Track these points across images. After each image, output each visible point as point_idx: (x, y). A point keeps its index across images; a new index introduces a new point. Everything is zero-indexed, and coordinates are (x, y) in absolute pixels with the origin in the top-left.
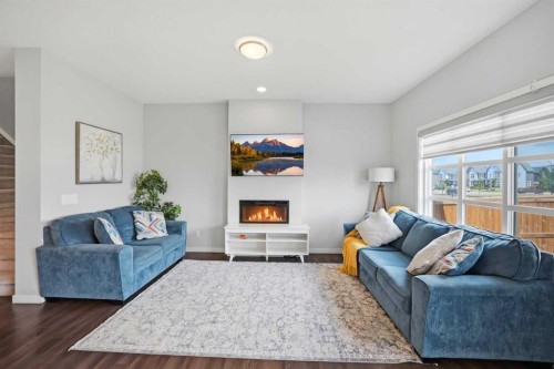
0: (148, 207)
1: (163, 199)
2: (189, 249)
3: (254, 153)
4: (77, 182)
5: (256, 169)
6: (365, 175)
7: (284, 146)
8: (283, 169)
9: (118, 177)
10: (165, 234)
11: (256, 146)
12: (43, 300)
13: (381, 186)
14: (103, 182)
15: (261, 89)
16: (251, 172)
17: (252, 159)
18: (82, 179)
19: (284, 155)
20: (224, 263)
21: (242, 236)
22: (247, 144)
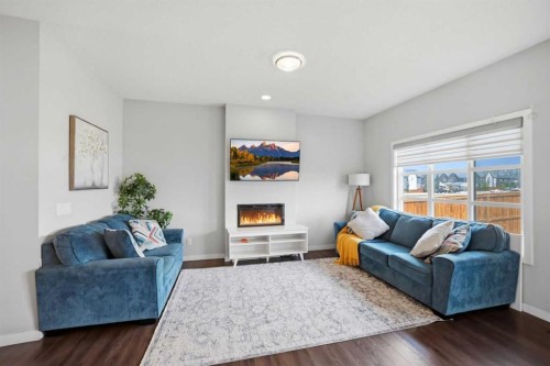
2: (186, 259)
3: (251, 157)
4: (72, 187)
5: (253, 174)
6: (346, 180)
7: (282, 150)
8: (281, 173)
9: (105, 183)
10: (165, 244)
11: (253, 150)
13: (359, 189)
14: (94, 187)
15: (266, 98)
16: (248, 177)
17: (250, 163)
19: (282, 159)
20: (229, 269)
21: (244, 240)
22: (244, 148)
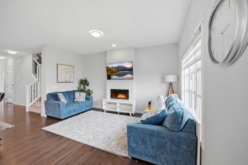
0: (82, 91)
1: (87, 88)
2: (93, 107)
3: (115, 70)
4: (58, 82)
5: (116, 75)
7: (125, 67)
8: (125, 75)
9: (72, 80)
10: (85, 100)
11: (115, 68)
12: (46, 116)
13: (171, 84)
14: (66, 82)
15: (114, 45)
17: (114, 72)
18: (59, 81)
19: (125, 70)
20: (103, 113)
21: (110, 103)
22: (112, 67)
